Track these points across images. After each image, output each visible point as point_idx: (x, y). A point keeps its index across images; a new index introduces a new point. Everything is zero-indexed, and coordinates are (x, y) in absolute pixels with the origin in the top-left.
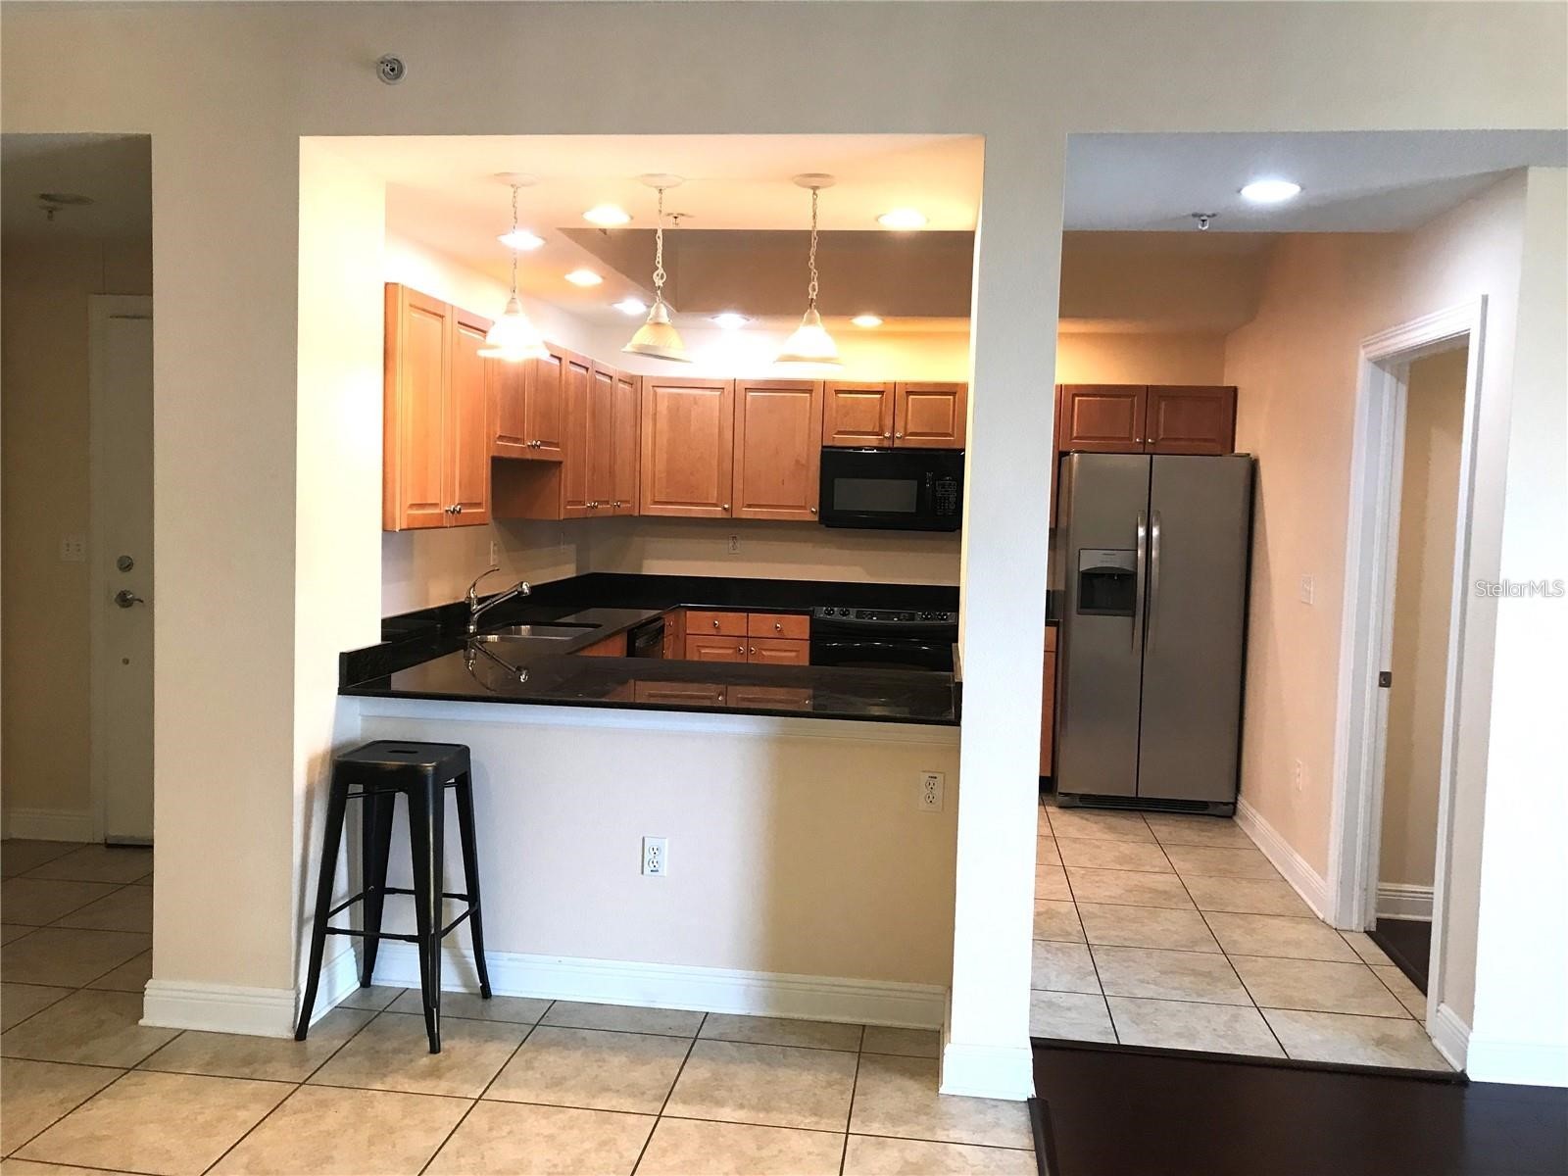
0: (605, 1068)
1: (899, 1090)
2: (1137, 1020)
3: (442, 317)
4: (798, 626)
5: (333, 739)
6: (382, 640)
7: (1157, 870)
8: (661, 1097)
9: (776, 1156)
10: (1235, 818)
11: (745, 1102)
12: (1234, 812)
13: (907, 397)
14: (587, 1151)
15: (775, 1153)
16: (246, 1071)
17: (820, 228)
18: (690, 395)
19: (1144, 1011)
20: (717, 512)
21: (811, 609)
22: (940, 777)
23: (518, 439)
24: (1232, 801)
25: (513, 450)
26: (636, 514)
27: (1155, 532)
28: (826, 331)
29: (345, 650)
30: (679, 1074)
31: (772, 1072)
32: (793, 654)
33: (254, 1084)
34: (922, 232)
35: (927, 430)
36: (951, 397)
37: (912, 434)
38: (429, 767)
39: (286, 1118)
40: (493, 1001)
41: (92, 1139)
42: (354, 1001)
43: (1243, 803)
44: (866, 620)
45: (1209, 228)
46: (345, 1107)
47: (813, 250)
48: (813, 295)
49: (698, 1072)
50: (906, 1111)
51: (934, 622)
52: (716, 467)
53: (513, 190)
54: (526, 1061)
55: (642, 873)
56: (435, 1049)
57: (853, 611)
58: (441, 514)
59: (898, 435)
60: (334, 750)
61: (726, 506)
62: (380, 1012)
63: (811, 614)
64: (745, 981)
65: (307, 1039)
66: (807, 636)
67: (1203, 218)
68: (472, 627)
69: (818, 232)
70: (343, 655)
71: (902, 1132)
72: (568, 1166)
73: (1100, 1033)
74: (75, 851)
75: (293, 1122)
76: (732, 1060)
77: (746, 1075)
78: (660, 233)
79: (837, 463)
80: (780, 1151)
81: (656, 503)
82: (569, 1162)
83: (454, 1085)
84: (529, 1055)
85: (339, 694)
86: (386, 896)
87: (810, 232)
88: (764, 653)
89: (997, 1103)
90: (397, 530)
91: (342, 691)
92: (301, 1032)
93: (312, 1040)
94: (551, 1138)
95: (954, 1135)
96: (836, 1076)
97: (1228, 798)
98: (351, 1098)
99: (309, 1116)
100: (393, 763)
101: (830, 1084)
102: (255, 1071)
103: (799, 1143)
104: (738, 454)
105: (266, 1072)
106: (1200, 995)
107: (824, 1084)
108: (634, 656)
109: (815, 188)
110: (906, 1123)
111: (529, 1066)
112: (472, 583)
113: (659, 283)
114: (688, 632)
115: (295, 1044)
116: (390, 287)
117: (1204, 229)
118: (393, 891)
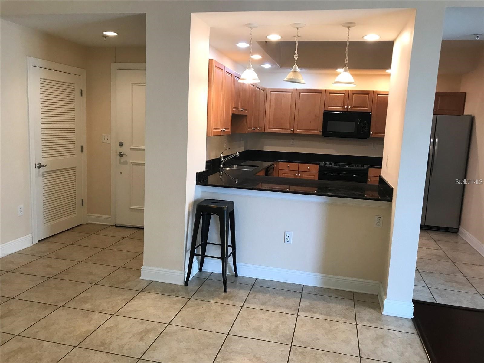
0: (277, 300)
1: (369, 312)
2: (441, 296)
3: (222, 70)
4: (315, 168)
5: (195, 198)
6: (206, 169)
7: (435, 248)
8: (297, 310)
9: (336, 330)
10: (458, 233)
11: (323, 313)
12: (458, 231)
13: (353, 95)
14: (278, 324)
15: (336, 329)
16: (174, 294)
17: (350, 40)
18: (281, 94)
19: (443, 293)
20: (289, 131)
21: (319, 162)
22: (382, 217)
23: (238, 108)
24: (458, 228)
25: (237, 112)
26: (263, 132)
27: (437, 140)
28: (350, 74)
29: (197, 172)
30: (300, 303)
31: (328, 304)
32: (313, 177)
33: (177, 298)
34: (377, 41)
35: (358, 106)
36: (367, 95)
37: (354, 107)
38: (225, 207)
39: (188, 308)
40: (238, 278)
41: (135, 310)
42: (198, 276)
43: (461, 229)
44: (337, 167)
45: (480, 38)
46: (204, 306)
47: (347, 47)
48: (347, 62)
49: (305, 303)
50: (373, 319)
51: (360, 168)
52: (289, 117)
53: (251, 29)
54: (253, 296)
55: (284, 242)
56: (226, 291)
57: (333, 164)
58: (220, 131)
59: (349, 107)
60: (195, 202)
61: (292, 129)
62: (206, 279)
63: (319, 164)
64: (315, 276)
65: (188, 286)
66: (318, 171)
67: (478, 35)
68: (221, 166)
69: (349, 41)
70: (197, 173)
71: (374, 325)
72: (274, 328)
73: (429, 299)
74: (107, 227)
75: (191, 309)
76: (315, 300)
77: (320, 305)
78: (297, 42)
79: (328, 116)
80: (337, 328)
81: (269, 128)
82: (274, 327)
83: (234, 302)
84: (254, 294)
85: (196, 185)
86: (207, 245)
87: (347, 41)
88: (304, 176)
89: (401, 318)
90: (211, 136)
91: (197, 184)
92: (186, 284)
93: (190, 286)
94: (267, 319)
95: (390, 328)
96: (348, 307)
97: (455, 226)
98: (206, 304)
99: (195, 308)
100: (215, 206)
101: (347, 309)
102: (176, 294)
103: (342, 326)
104: (296, 113)
105: (179, 295)
106: (460, 289)
107: (345, 309)
108: (267, 176)
109: (349, 27)
110: (374, 322)
111: (254, 298)
112: (222, 152)
113: (296, 58)
114: (280, 169)
115: (184, 287)
116: (210, 60)
117: (478, 39)
118: (209, 243)
